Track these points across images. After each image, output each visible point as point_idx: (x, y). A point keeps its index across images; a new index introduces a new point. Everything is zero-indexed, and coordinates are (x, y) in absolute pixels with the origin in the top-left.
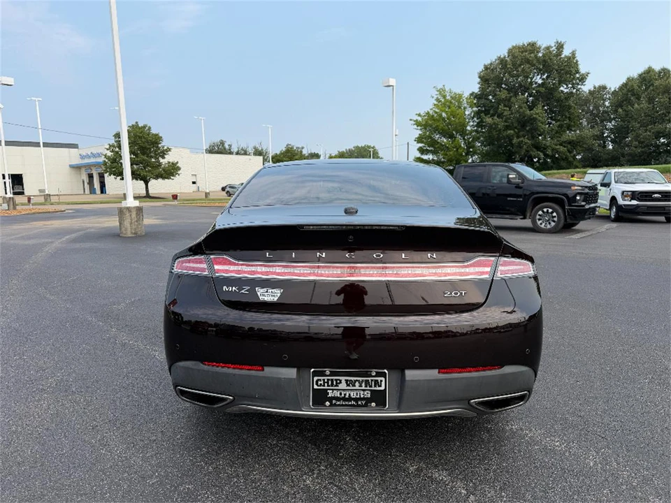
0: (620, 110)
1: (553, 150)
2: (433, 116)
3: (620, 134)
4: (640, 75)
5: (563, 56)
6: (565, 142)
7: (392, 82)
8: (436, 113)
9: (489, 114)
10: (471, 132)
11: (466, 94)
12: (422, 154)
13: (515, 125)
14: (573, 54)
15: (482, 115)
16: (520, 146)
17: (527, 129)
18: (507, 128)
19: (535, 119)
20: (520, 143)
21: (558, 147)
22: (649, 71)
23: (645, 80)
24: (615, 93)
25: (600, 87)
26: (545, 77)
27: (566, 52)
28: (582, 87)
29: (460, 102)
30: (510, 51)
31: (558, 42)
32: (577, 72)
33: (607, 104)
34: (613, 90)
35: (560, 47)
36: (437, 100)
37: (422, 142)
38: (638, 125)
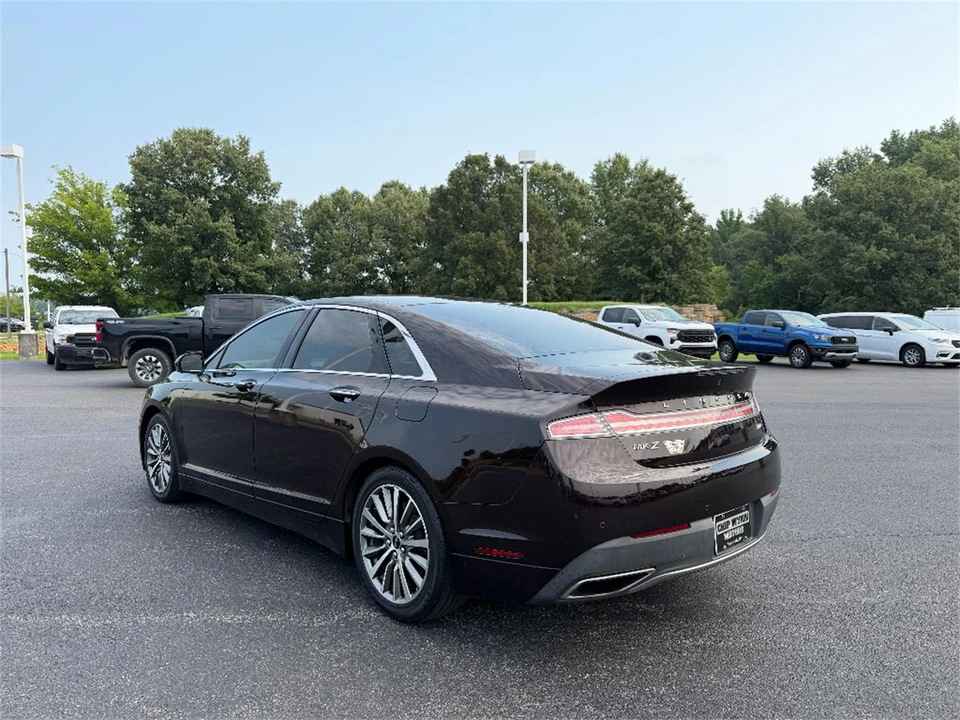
0: (316, 233)
1: (247, 277)
2: (55, 212)
3: (317, 263)
4: (333, 195)
5: (249, 156)
6: (259, 268)
7: (18, 150)
8: (60, 207)
9: (152, 219)
10: (123, 243)
11: (111, 187)
12: (37, 270)
13: (195, 239)
14: (261, 154)
15: (143, 219)
16: (203, 268)
17: (212, 246)
18: (183, 242)
19: (222, 235)
20: (203, 265)
21: (253, 274)
22: (342, 191)
23: (339, 202)
24: (305, 212)
25: (289, 202)
26: (227, 179)
27: (253, 152)
28: (275, 199)
29: (100, 196)
30: (177, 135)
31: (240, 136)
32: (268, 180)
33: (299, 223)
34: (304, 207)
35: (245, 143)
36: (60, 186)
37: (37, 252)
38: (340, 254)
